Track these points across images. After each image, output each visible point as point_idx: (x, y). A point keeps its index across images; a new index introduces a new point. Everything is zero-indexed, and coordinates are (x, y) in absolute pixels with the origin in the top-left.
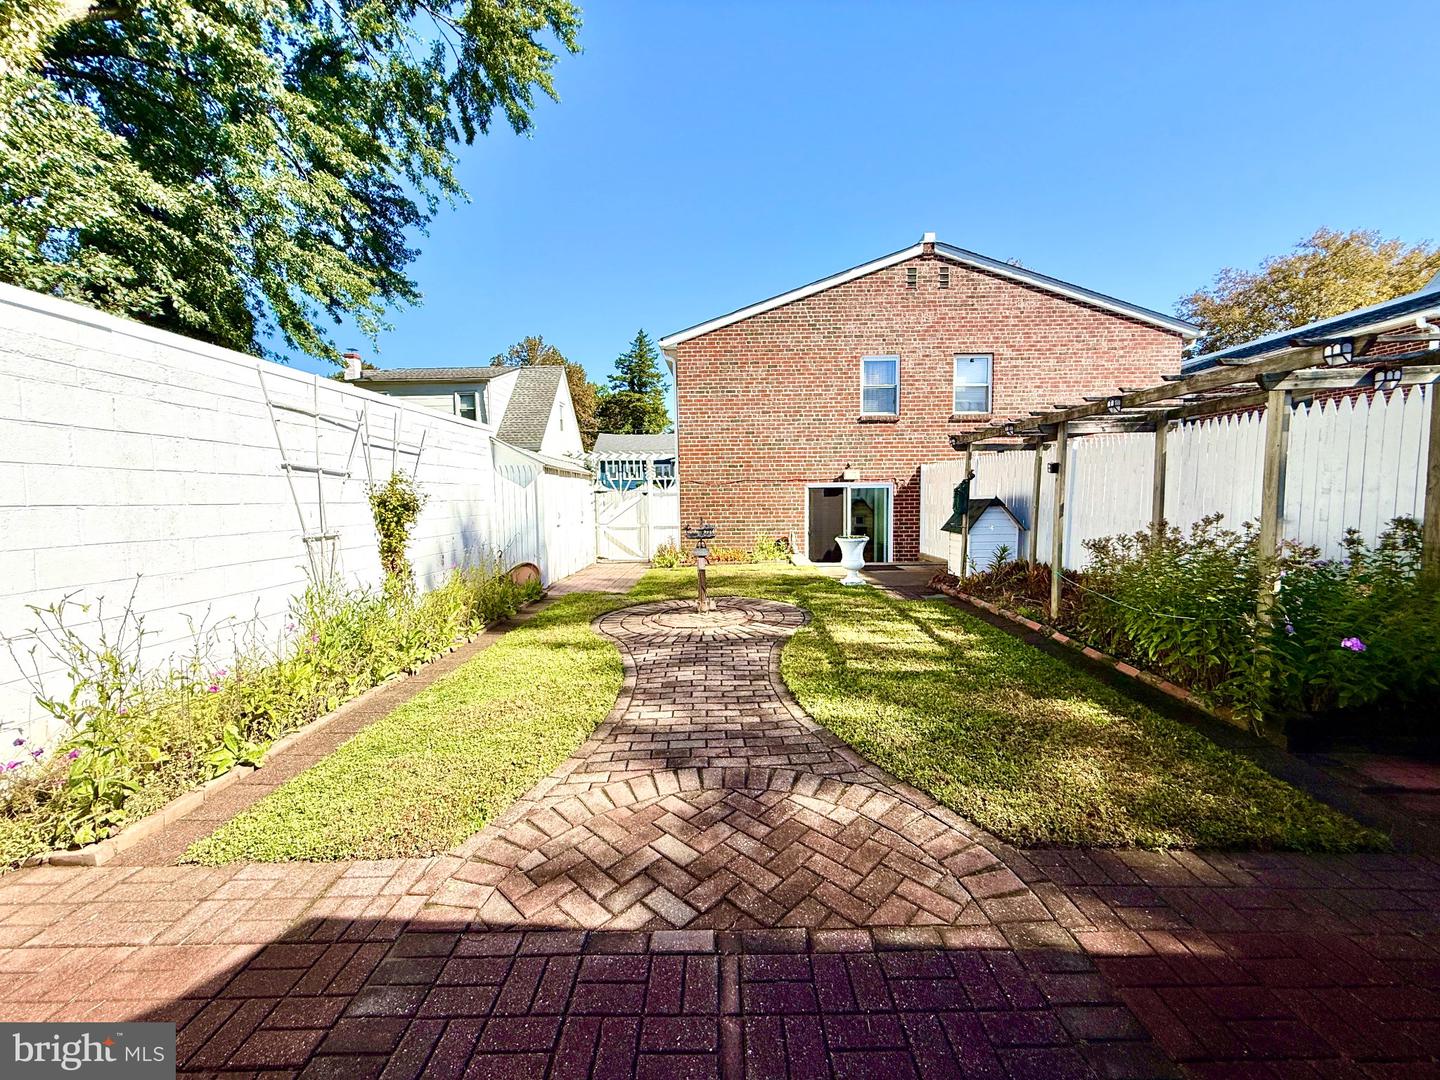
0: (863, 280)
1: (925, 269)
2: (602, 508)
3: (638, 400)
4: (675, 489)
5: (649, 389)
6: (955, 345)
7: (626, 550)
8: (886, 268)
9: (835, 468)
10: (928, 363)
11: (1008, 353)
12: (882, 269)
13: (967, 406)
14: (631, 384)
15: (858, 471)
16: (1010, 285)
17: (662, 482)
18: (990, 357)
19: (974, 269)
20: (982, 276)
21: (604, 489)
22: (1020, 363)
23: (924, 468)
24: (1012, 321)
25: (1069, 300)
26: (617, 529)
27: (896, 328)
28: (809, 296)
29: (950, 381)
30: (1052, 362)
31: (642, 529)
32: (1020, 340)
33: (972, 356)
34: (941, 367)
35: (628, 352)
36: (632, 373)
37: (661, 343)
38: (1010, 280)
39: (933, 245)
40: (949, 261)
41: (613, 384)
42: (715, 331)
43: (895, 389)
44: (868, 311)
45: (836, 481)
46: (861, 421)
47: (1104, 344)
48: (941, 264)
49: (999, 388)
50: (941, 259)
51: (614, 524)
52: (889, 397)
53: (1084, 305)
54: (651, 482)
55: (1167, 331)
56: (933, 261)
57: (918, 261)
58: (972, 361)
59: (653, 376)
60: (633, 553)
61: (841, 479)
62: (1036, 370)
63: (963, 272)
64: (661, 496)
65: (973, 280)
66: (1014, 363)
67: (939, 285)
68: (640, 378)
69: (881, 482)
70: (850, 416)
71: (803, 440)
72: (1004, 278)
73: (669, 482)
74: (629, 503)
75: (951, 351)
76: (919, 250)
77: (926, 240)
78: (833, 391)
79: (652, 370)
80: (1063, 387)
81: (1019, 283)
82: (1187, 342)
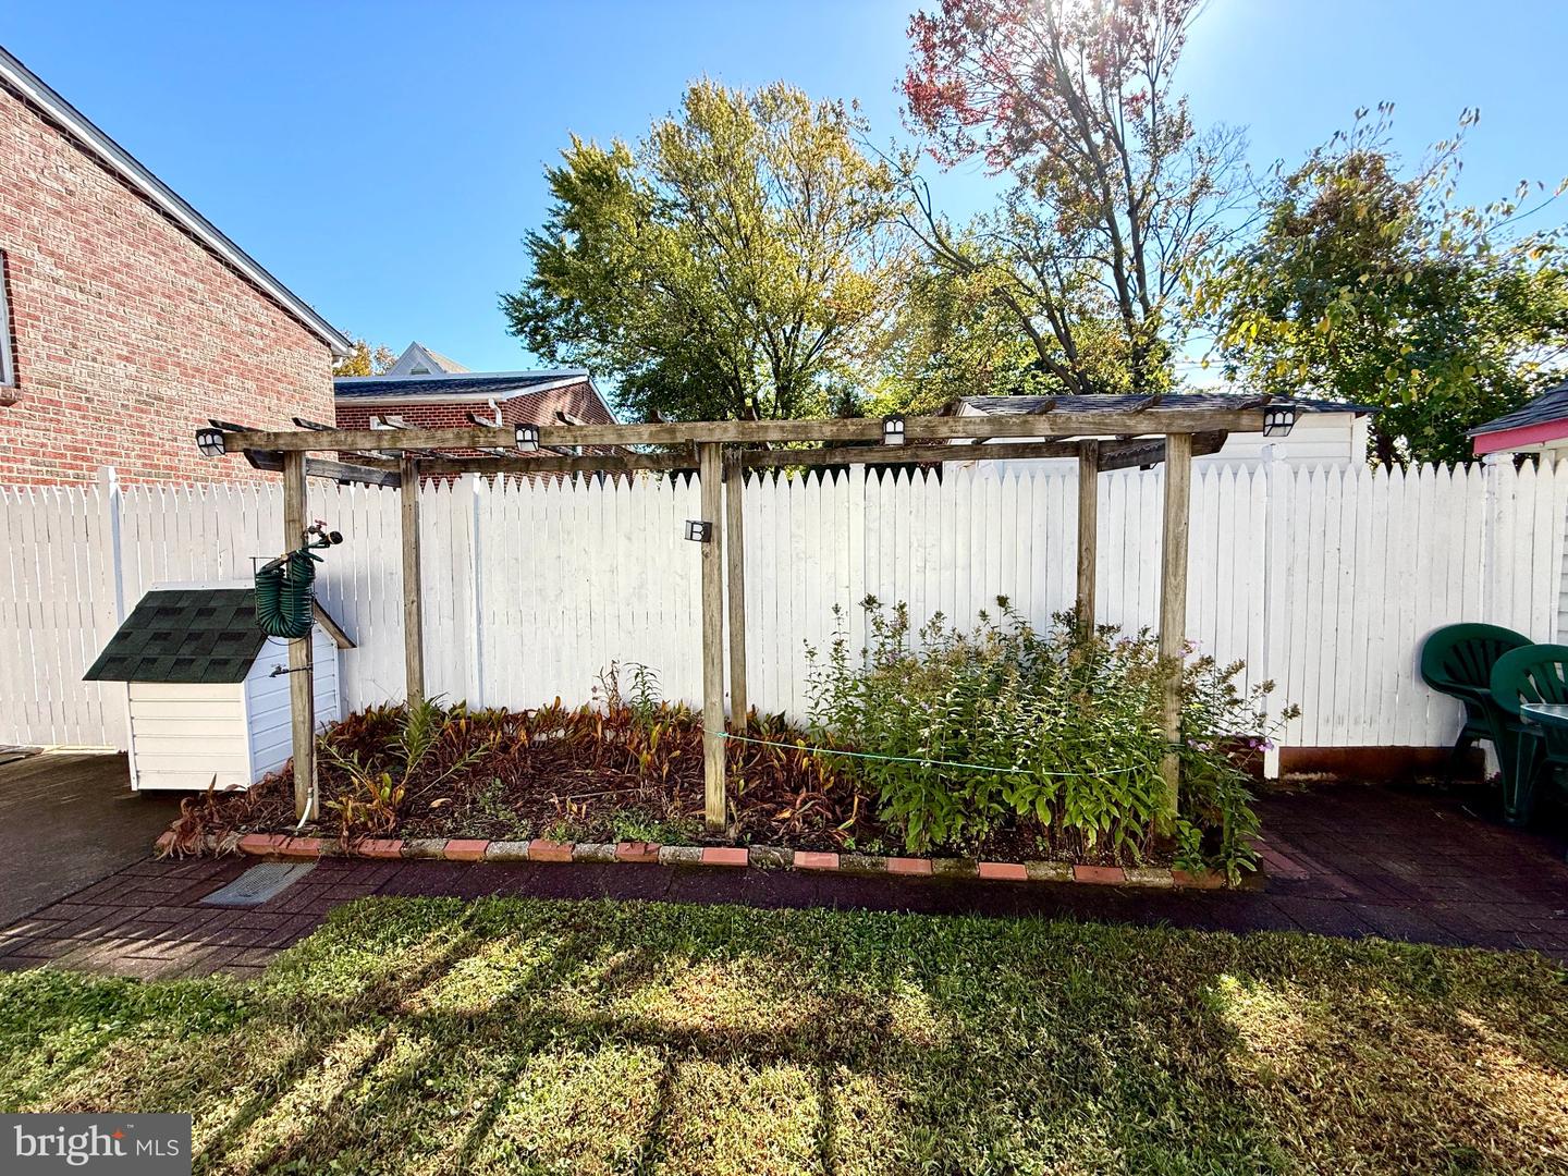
11: (45, 267)
22: (81, 298)
24: (47, 200)
30: (147, 319)
47: (234, 319)
49: (31, 334)
62: (119, 325)
66: (62, 290)
81: (57, 128)
82: (335, 358)
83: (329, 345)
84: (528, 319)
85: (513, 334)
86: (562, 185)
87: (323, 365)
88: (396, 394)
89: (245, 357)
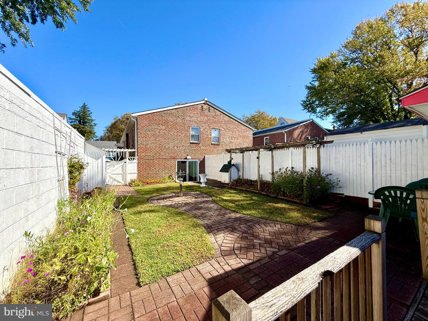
0: (191, 107)
1: (205, 107)
2: (108, 167)
3: (83, 128)
4: (136, 161)
5: (87, 124)
6: (212, 126)
7: (118, 182)
8: (196, 105)
9: (184, 156)
10: (206, 130)
11: (223, 129)
12: (195, 105)
13: (214, 141)
14: (80, 121)
15: (190, 157)
16: (222, 114)
17: (131, 159)
18: (219, 130)
19: (215, 109)
20: (217, 111)
21: (109, 160)
22: (225, 132)
23: (206, 156)
24: (223, 122)
25: (234, 119)
26: (114, 174)
27: (199, 120)
28: (177, 108)
29: (211, 135)
30: (231, 133)
31: (124, 175)
32: (225, 127)
33: (216, 129)
34: (209, 131)
35: (79, 110)
36: (80, 117)
37: (132, 115)
38: (223, 113)
39: (207, 101)
40: (210, 106)
41: (71, 121)
42: (150, 113)
43: (199, 136)
44: (192, 115)
45: (184, 159)
46: (191, 143)
47: (240, 130)
48: (208, 106)
49: (221, 137)
50: (208, 105)
51: (113, 173)
52: (197, 137)
53: (236, 121)
54: (127, 159)
55: (250, 129)
56: (207, 105)
57: (203, 104)
58: (215, 130)
59: (89, 120)
60: (120, 182)
61: (186, 158)
62: (228, 134)
63: (213, 109)
64: (131, 163)
65: (215, 111)
66: (224, 132)
67: (208, 111)
68: (84, 120)
69: (196, 160)
70: (188, 141)
71: (176, 148)
72: (222, 112)
73: (134, 159)
74: (119, 165)
75: (211, 128)
76: (203, 102)
77: (205, 100)
78: (184, 135)
79: (89, 118)
80: (233, 138)
81: (224, 114)
82: (253, 131)
83: (252, 130)
84: (307, 105)
85: (304, 110)
86: (314, 71)
87: (251, 133)
88: (274, 131)
89: (241, 134)
